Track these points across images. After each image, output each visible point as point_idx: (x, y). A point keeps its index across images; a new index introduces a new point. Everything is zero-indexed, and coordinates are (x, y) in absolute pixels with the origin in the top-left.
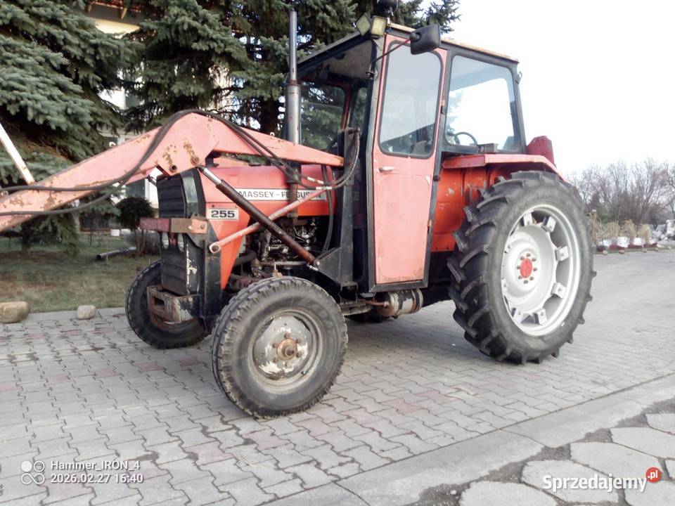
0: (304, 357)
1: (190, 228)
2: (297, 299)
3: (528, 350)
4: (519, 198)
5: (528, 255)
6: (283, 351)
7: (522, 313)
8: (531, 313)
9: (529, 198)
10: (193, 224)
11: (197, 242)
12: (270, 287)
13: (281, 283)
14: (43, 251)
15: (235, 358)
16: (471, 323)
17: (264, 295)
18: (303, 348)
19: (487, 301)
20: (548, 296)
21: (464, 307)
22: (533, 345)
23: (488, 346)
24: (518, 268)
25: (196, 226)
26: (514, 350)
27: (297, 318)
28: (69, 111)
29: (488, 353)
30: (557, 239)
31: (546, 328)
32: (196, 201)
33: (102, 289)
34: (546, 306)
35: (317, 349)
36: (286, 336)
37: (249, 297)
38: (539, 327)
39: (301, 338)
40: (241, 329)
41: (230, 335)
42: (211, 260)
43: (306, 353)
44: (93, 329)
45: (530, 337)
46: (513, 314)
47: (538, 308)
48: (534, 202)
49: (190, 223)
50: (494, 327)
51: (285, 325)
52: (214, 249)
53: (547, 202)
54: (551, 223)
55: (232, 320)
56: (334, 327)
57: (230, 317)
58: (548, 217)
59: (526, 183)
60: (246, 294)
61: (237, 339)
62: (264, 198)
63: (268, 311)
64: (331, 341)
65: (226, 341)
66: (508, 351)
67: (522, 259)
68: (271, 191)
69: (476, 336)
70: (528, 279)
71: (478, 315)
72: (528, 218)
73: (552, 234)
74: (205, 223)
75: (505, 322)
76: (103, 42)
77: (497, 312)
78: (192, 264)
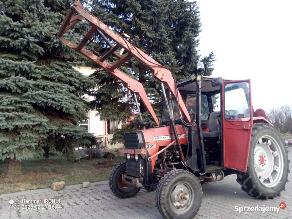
0: (188, 200)
1: (141, 152)
2: (185, 178)
3: (268, 194)
4: (257, 134)
5: (262, 155)
6: (181, 198)
7: (263, 178)
8: (266, 178)
9: (261, 133)
10: (142, 151)
11: (143, 157)
12: (176, 173)
13: (179, 172)
14: (52, 159)
15: (166, 200)
16: (245, 183)
17: (174, 176)
18: (187, 196)
19: (250, 174)
20: (272, 171)
21: (241, 177)
22: (270, 191)
23: (252, 192)
24: (259, 160)
25: (143, 152)
26: (262, 193)
27: (184, 185)
28: (76, 107)
29: (252, 195)
30: (272, 148)
31: (274, 184)
32: (142, 142)
33: (84, 174)
34: (272, 175)
35: (192, 197)
36: (182, 192)
37: (169, 177)
38: (270, 184)
39: (186, 192)
40: (167, 189)
41: (164, 191)
42: (148, 164)
43: (188, 198)
44: (91, 192)
45: (268, 188)
46: (260, 179)
47: (269, 176)
48: (262, 135)
49: (141, 151)
50: (254, 184)
51: (181, 187)
52: (150, 159)
53: (267, 135)
54: (269, 142)
55: (164, 186)
56: (198, 188)
57: (163, 185)
58: (268, 140)
59: (259, 128)
60: (168, 176)
61: (167, 193)
62: (163, 139)
63: (176, 182)
64: (197, 194)
65: (163, 194)
66: (260, 194)
67: (260, 156)
68: (166, 136)
69: (247, 188)
70: (263, 164)
71: (247, 180)
72: (261, 141)
73: (270, 146)
74: (146, 150)
75: (258, 182)
76: (87, 81)
77: (254, 178)
78: (142, 166)
